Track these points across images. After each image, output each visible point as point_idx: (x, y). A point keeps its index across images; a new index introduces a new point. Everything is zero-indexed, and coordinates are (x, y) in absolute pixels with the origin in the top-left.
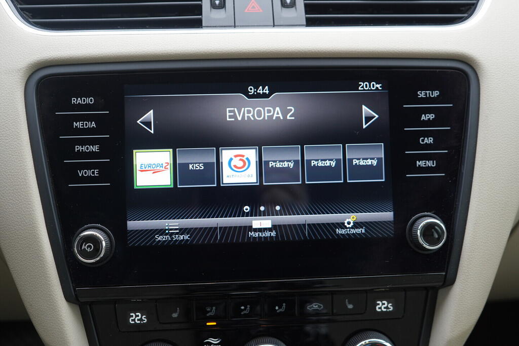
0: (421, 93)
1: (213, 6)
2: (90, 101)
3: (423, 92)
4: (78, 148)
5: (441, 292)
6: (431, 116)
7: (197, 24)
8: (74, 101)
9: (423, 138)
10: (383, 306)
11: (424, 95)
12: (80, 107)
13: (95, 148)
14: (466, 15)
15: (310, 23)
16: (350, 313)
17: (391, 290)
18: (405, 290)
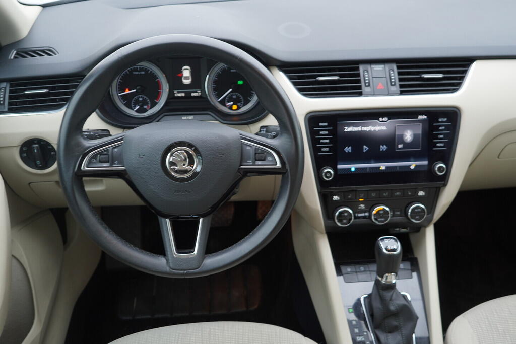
0: (440, 120)
1: (366, 86)
2: (326, 124)
4: (322, 141)
5: (442, 188)
6: (441, 128)
7: (360, 94)
8: (321, 124)
10: (421, 193)
12: (322, 127)
13: (327, 141)
14: (458, 87)
15: (402, 93)
16: (410, 196)
17: (424, 188)
18: (430, 188)
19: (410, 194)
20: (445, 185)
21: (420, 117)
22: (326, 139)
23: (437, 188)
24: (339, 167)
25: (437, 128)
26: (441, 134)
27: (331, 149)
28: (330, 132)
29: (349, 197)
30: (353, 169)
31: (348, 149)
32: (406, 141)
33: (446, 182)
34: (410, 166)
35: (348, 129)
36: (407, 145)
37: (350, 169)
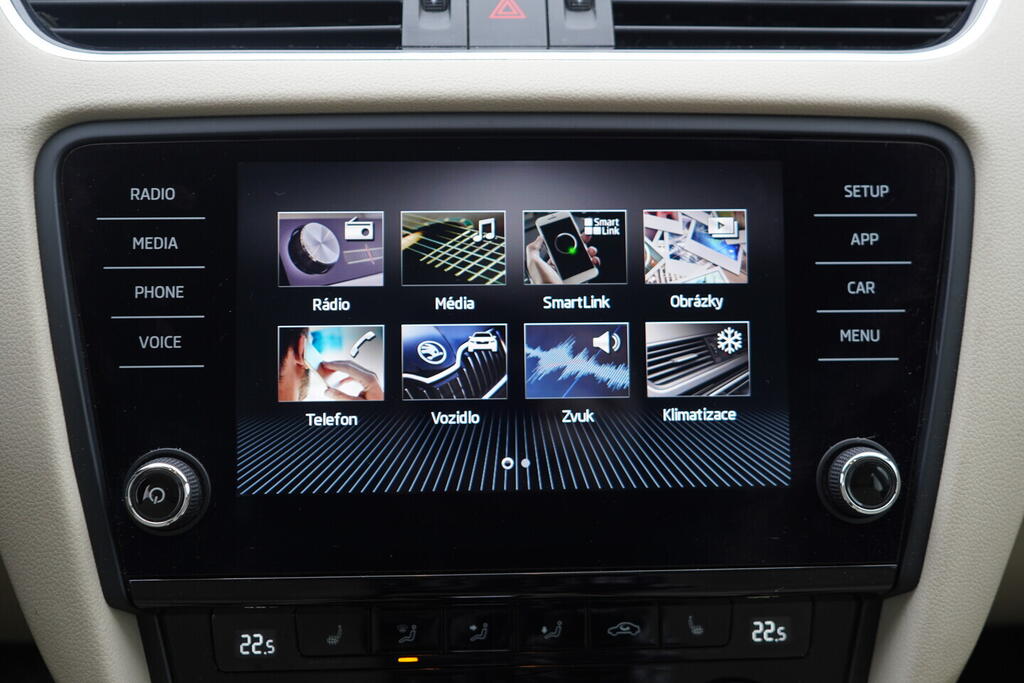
0: (851, 189)
1: (426, 6)
2: (166, 194)
3: (855, 187)
4: (141, 291)
5: (888, 604)
6: (872, 238)
7: (392, 41)
9: (853, 283)
11: (857, 193)
13: (174, 292)
14: (947, 30)
15: (624, 42)
18: (813, 598)
19: (697, 631)
22: (171, 279)
23: (858, 597)
25: (836, 239)
26: (862, 274)
27: (194, 343)
28: (192, 243)
29: (333, 640)
33: (909, 562)
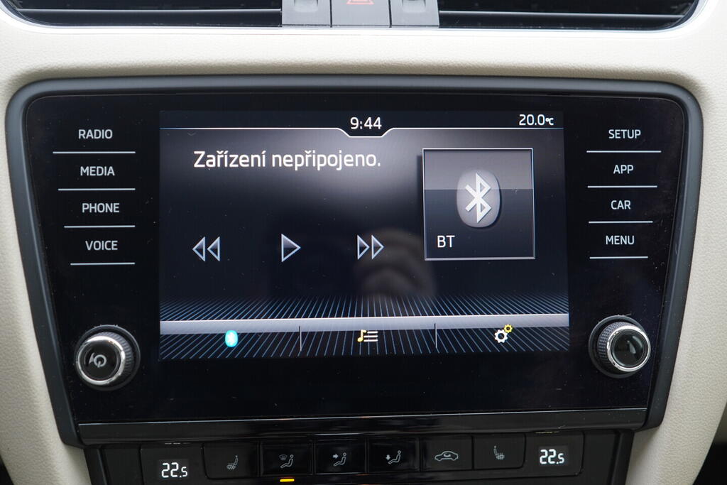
0: (614, 132)
2: (105, 134)
4: (87, 207)
5: (638, 437)
6: (629, 168)
8: (82, 134)
9: (615, 201)
11: (618, 136)
12: (91, 144)
13: (113, 208)
15: (446, 22)
16: (500, 466)
17: (563, 432)
18: (584, 432)
19: (500, 457)
20: (653, 420)
21: (526, 120)
22: (108, 198)
23: (617, 432)
24: (169, 326)
25: (602, 169)
26: (621, 195)
27: (128, 245)
28: (125, 170)
29: (231, 466)
30: (231, 340)
31: (208, 248)
32: (467, 220)
33: (655, 407)
34: (494, 331)
35: (210, 160)
36: (470, 237)
37: (221, 337)
